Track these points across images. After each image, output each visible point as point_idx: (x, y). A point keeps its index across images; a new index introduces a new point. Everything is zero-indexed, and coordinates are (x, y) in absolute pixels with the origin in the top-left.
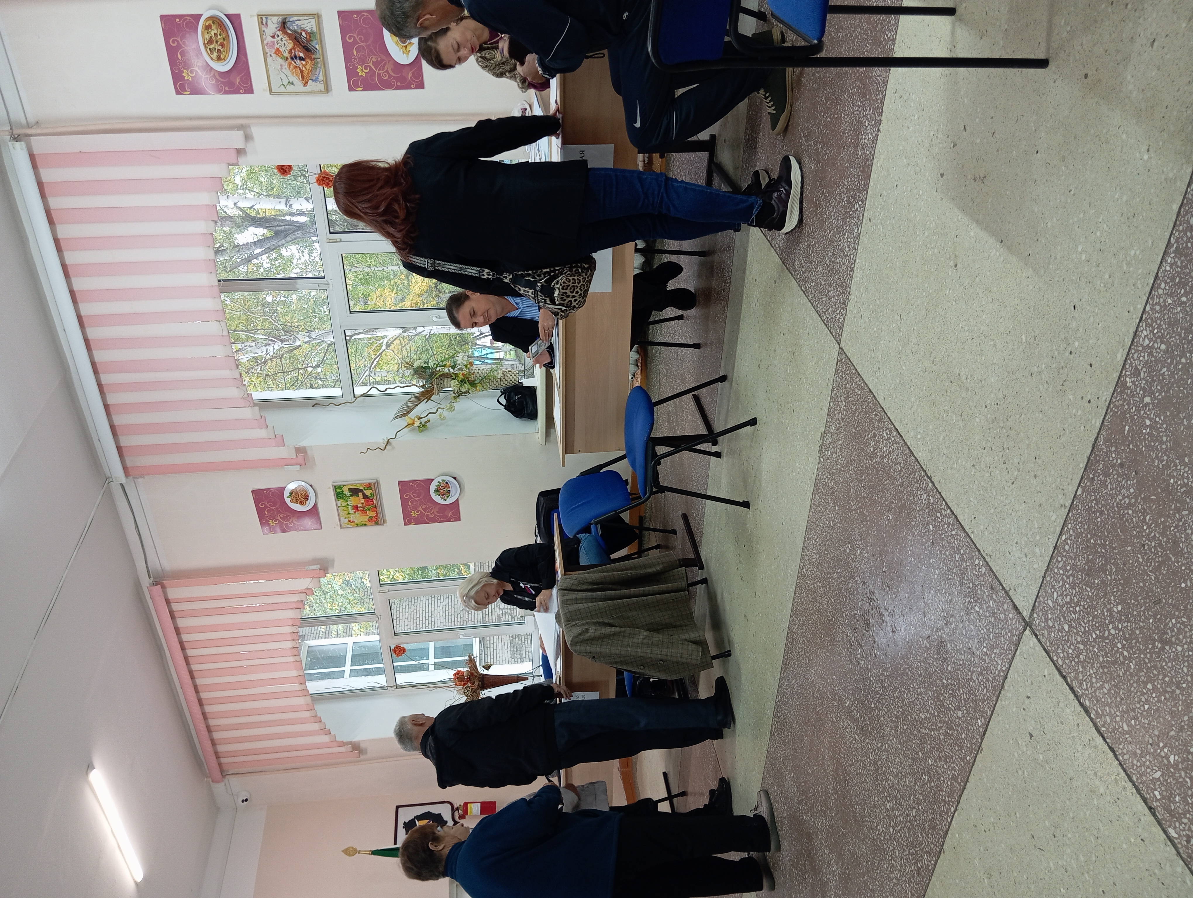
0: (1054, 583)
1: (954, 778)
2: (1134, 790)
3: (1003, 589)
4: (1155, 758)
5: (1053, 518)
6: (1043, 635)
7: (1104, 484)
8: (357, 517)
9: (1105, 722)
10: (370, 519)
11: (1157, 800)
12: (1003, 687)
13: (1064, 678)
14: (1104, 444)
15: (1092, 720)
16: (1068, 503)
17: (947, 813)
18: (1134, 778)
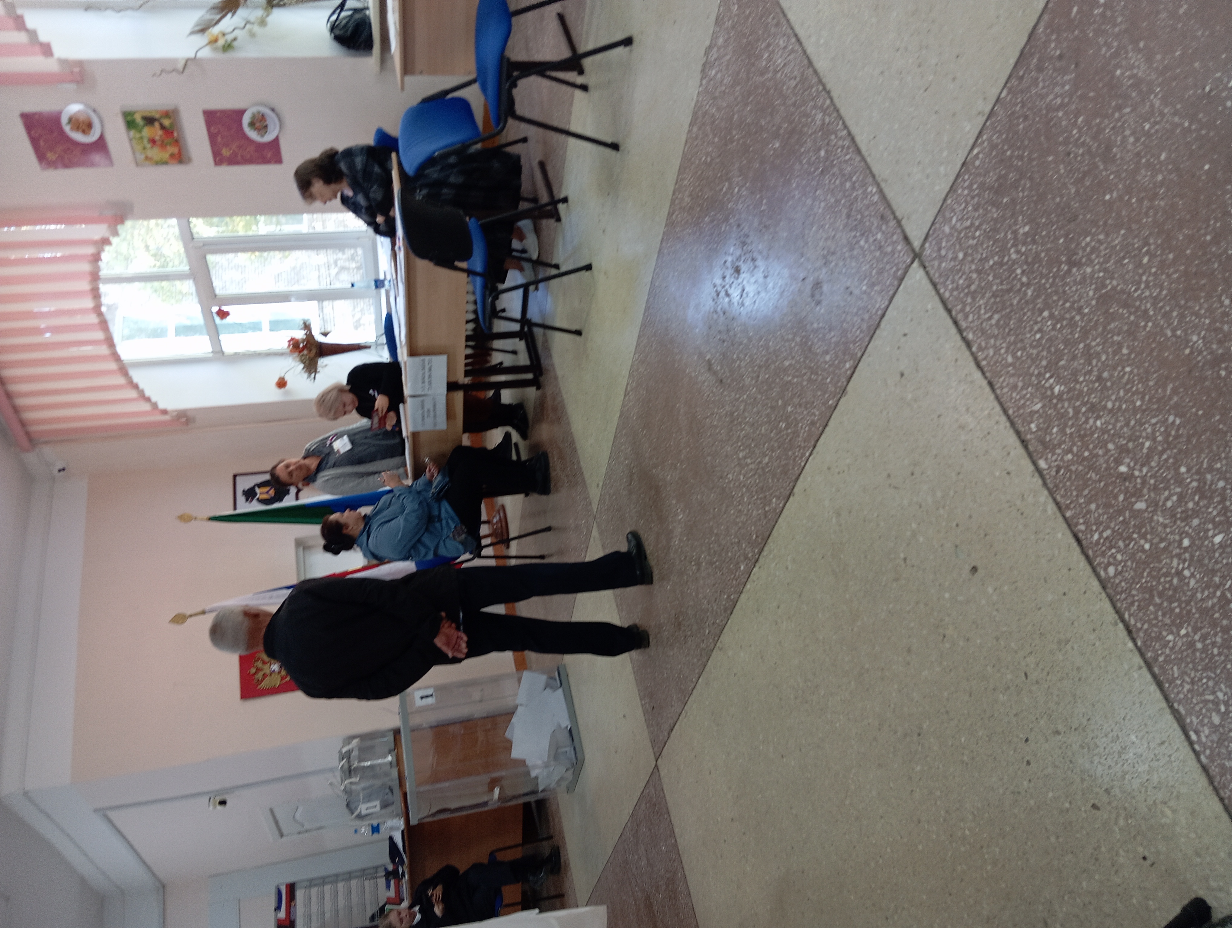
0: (956, 206)
1: (813, 423)
2: (1008, 424)
3: (895, 218)
4: (1037, 390)
5: (967, 129)
6: (933, 266)
7: (1035, 80)
8: (155, 153)
9: (987, 356)
10: (172, 156)
11: (1032, 433)
12: (878, 325)
13: (949, 311)
14: (1044, 31)
15: (973, 354)
16: (987, 109)
17: (802, 457)
18: (1010, 412)
